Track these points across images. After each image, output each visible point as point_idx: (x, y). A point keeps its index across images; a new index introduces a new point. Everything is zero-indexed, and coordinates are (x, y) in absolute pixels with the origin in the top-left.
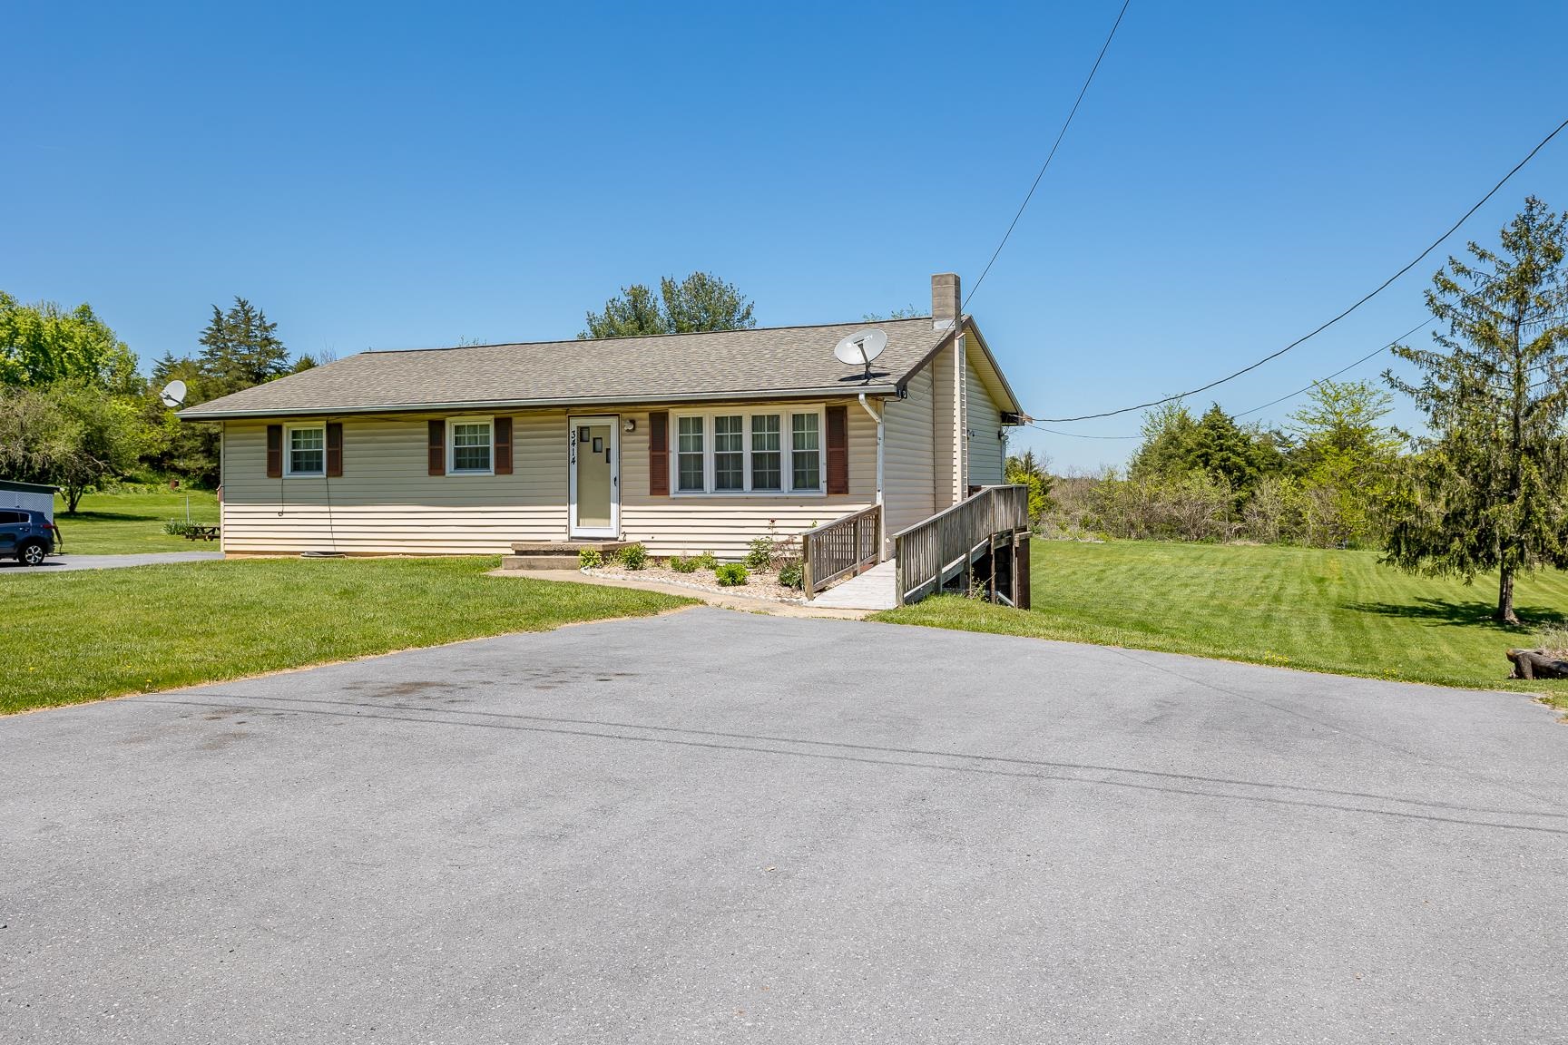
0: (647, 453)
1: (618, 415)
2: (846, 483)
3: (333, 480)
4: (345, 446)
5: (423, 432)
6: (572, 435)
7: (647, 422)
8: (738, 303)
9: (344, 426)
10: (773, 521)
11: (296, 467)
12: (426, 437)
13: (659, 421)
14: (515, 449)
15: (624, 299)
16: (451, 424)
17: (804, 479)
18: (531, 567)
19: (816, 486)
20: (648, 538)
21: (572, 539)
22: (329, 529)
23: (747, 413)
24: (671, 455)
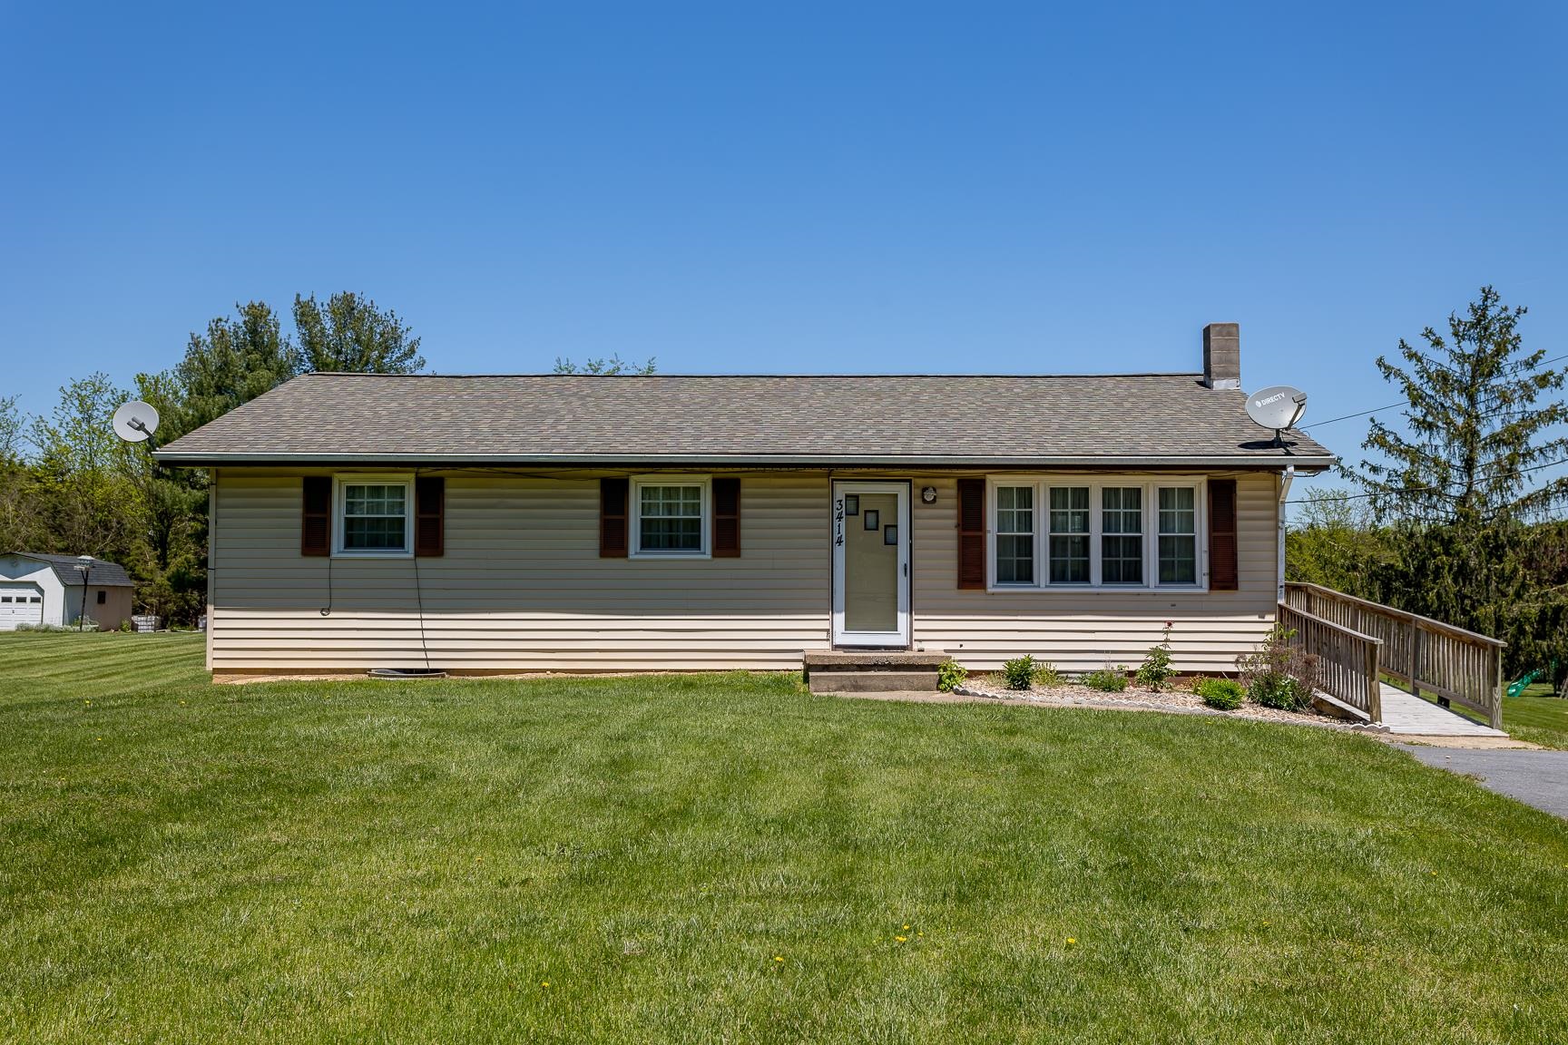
0: (954, 532)
1: (910, 481)
2: (1235, 576)
3: (425, 562)
4: (448, 512)
5: (591, 497)
6: (837, 505)
7: (954, 492)
8: (400, 337)
9: (448, 482)
10: (1170, 624)
11: (355, 542)
12: (596, 501)
13: (971, 490)
14: (744, 522)
16: (637, 483)
17: (1176, 567)
20: (956, 646)
21: (836, 647)
22: (418, 634)
23: (1096, 484)
24: (989, 536)
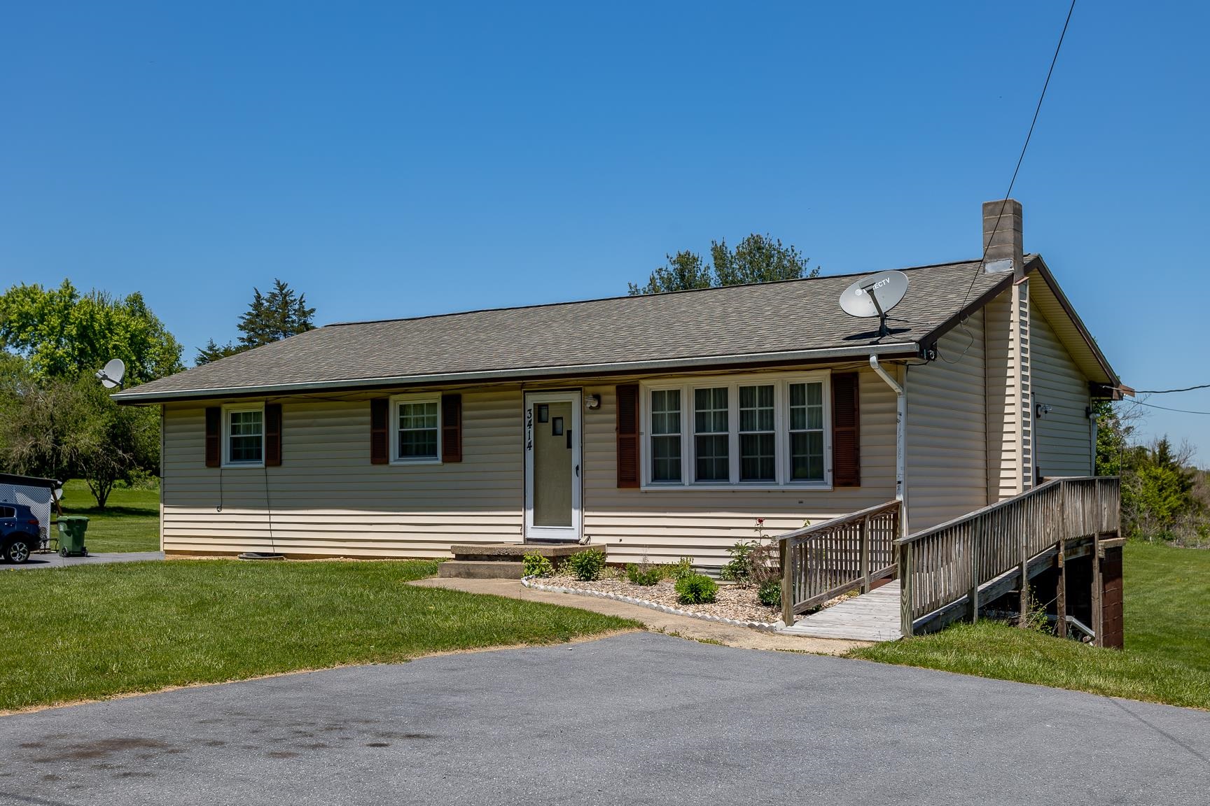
0: (614, 435)
1: (580, 389)
2: (857, 473)
3: (271, 470)
4: (285, 430)
5: (364, 415)
6: (528, 414)
7: (614, 398)
9: (285, 407)
10: (761, 521)
11: (236, 456)
12: (368, 419)
13: (628, 395)
14: (465, 431)
15: (671, 268)
16: (395, 402)
17: (804, 468)
18: (470, 575)
19: (819, 476)
20: (616, 540)
21: (527, 540)
22: (267, 526)
23: (733, 383)
24: (642, 438)
